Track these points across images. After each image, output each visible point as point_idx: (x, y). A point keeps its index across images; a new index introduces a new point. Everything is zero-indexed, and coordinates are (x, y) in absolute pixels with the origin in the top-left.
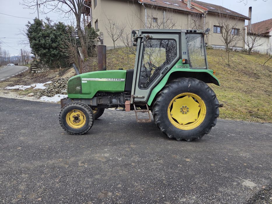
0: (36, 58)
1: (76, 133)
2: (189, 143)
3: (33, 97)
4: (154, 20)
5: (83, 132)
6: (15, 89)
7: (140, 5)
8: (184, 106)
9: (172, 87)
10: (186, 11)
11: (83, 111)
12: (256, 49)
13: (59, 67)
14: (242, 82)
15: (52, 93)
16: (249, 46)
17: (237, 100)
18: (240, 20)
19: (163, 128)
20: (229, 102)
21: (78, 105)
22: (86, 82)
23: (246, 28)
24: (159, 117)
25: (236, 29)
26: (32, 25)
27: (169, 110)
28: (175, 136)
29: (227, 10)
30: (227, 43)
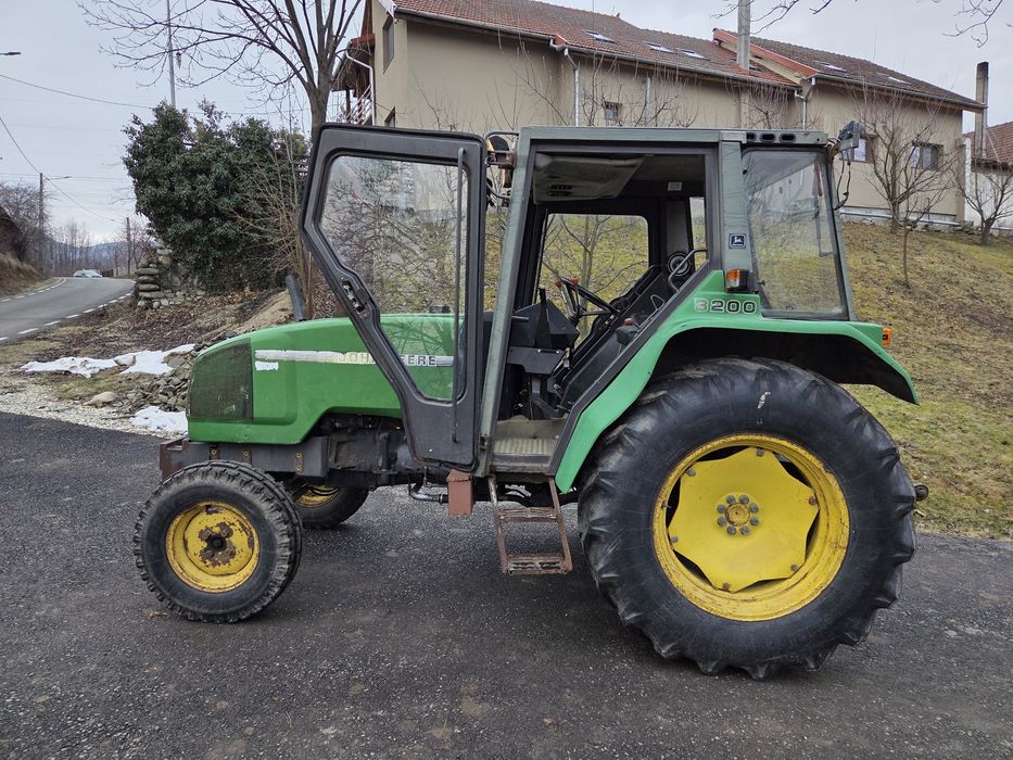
0: (159, 251)
1: (212, 615)
2: (760, 688)
3: (105, 410)
4: (610, 112)
5: (246, 608)
6: (55, 373)
7: (556, 56)
8: (737, 495)
9: (675, 405)
10: (734, 79)
11: (245, 512)
12: (1008, 223)
13: (240, 287)
14: (966, 354)
15: (183, 393)
16: (981, 212)
17: (954, 435)
18: (943, 111)
19: (630, 609)
20: (921, 443)
21: (223, 483)
22: (275, 366)
23: (968, 142)
24: (610, 551)
25: (929, 145)
26: (145, 128)
27: (660, 514)
28: (689, 652)
29: (893, 73)
30: (894, 199)
